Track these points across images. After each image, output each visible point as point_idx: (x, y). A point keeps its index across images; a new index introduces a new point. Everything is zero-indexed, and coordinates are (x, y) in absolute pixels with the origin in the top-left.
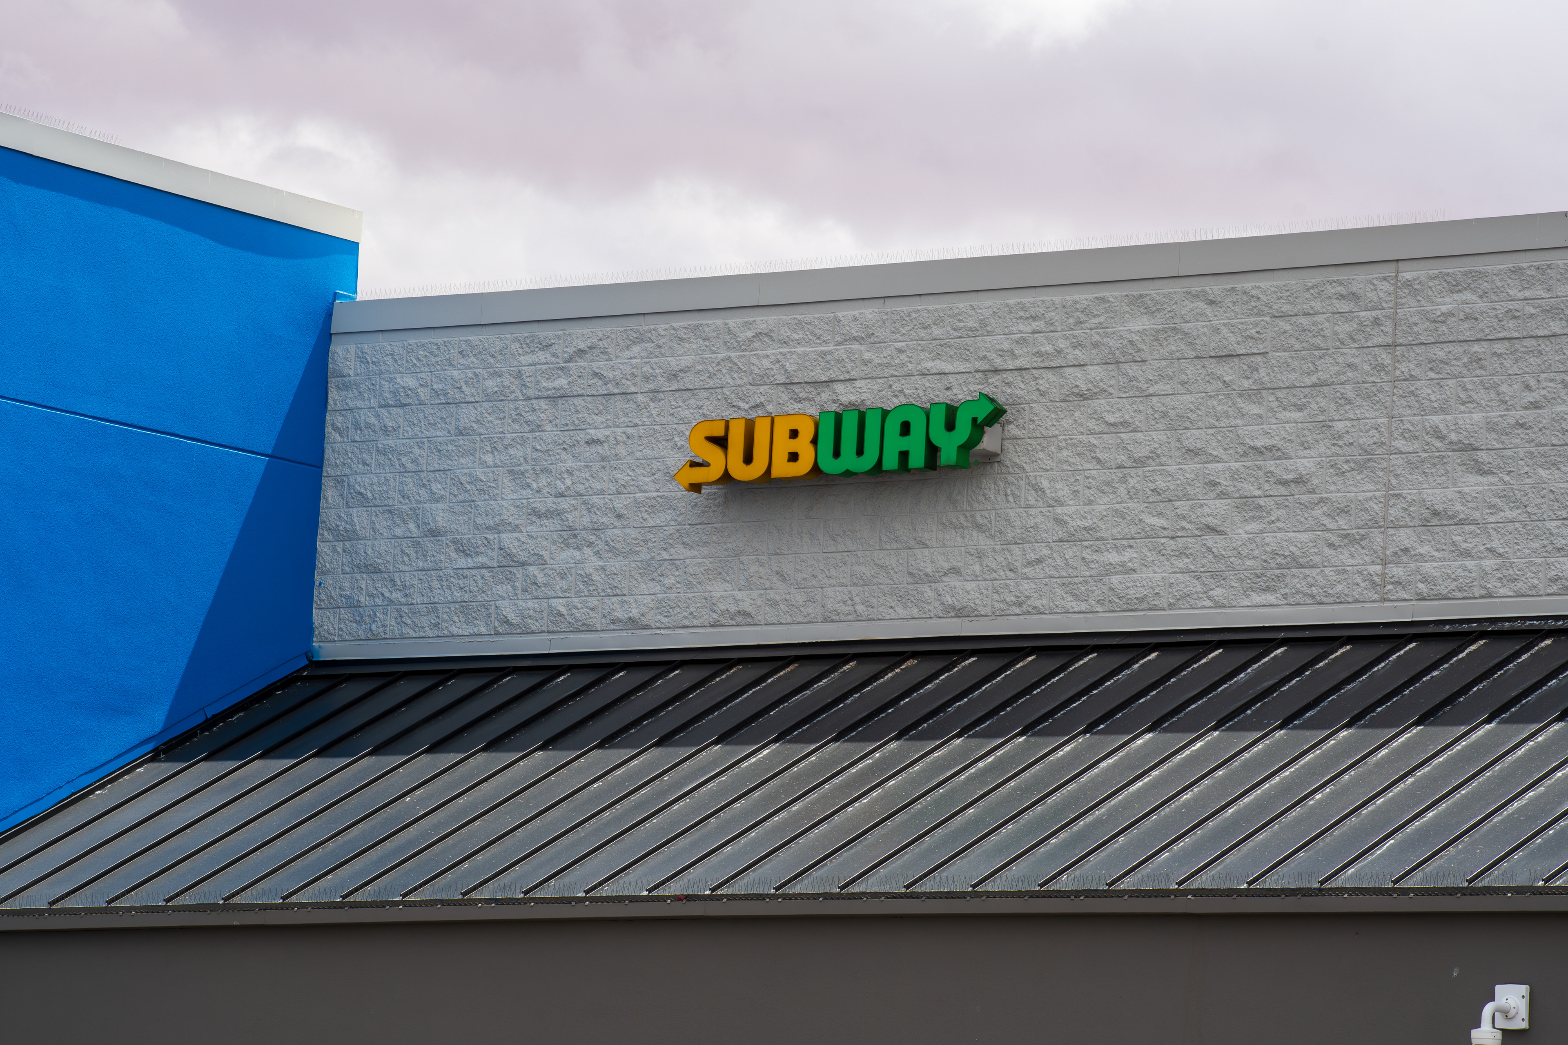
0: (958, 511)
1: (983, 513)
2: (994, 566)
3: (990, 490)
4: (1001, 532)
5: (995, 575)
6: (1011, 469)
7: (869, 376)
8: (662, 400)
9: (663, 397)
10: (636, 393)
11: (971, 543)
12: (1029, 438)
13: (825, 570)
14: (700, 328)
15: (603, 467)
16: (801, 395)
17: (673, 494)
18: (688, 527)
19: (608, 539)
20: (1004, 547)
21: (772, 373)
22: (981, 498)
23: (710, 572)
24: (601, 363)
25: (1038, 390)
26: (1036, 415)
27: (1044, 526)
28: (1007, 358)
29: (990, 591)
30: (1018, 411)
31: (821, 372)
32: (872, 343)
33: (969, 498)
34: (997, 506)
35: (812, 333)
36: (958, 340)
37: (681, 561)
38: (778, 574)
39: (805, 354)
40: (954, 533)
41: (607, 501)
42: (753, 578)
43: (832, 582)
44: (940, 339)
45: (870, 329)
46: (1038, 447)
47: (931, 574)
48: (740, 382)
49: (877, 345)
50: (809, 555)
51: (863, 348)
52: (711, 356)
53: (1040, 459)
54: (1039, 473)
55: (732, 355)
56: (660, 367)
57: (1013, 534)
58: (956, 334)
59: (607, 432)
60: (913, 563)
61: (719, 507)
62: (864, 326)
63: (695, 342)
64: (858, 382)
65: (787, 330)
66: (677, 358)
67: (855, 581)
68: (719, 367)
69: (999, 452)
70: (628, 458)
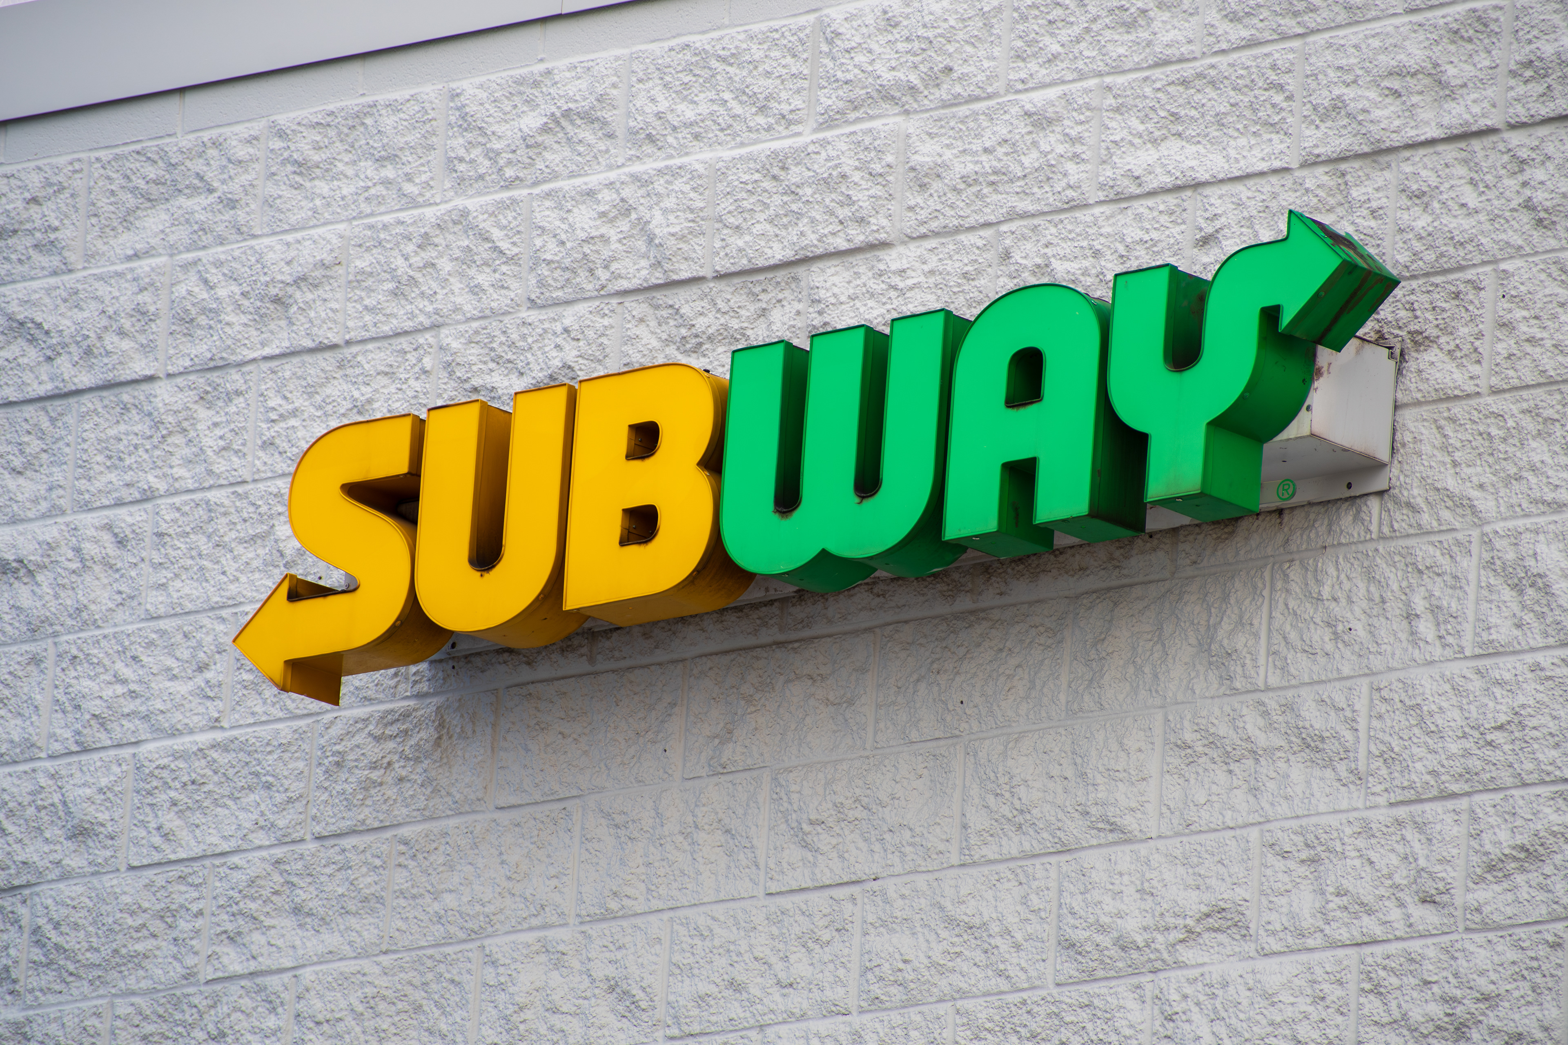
0: (1236, 692)
1: (1325, 691)
2: (1365, 890)
3: (1350, 601)
4: (1389, 758)
5: (1370, 925)
6: (1426, 518)
7: (934, 225)
8: (238, 393)
9: (240, 385)
10: (150, 379)
11: (1283, 809)
12: (1495, 391)
13: (773, 960)
14: (369, 121)
15: (36, 660)
16: (701, 323)
17: (264, 732)
18: (312, 846)
19: (41, 921)
20: (1402, 812)
21: (606, 253)
22: (1320, 636)
23: (382, 1006)
24: (35, 284)
25: (1529, 205)
26: (1519, 300)
27: (1546, 720)
28: (1415, 99)
29: (1352, 987)
30: (1457, 295)
31: (770, 229)
32: (945, 105)
33: (1277, 638)
34: (1377, 663)
35: (741, 93)
36: (1244, 56)
37: (286, 977)
38: (612, 989)
39: (720, 173)
40: (1221, 776)
41: (43, 781)
42: (528, 1015)
43: (798, 1001)
44: (1182, 60)
45: (940, 51)
46: (1528, 423)
47: (1140, 941)
48: (497, 300)
49: (963, 111)
50: (719, 911)
51: (912, 125)
52: (401, 215)
53: (1533, 469)
54: (1528, 522)
55: (472, 203)
56: (234, 278)
57: (1432, 761)
58: (1239, 33)
59: (50, 531)
60: (1077, 904)
61: (417, 760)
62: (916, 45)
63: (350, 172)
64: (893, 253)
65: (658, 92)
66: (289, 238)
67: (877, 990)
68: (430, 254)
69: (1383, 455)
70: (120, 616)
